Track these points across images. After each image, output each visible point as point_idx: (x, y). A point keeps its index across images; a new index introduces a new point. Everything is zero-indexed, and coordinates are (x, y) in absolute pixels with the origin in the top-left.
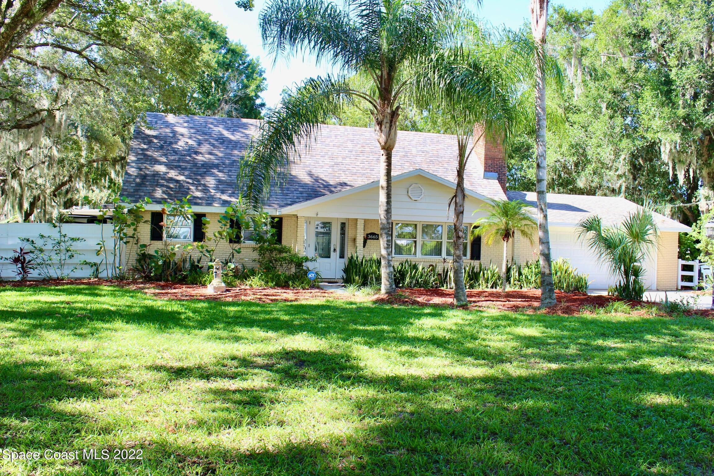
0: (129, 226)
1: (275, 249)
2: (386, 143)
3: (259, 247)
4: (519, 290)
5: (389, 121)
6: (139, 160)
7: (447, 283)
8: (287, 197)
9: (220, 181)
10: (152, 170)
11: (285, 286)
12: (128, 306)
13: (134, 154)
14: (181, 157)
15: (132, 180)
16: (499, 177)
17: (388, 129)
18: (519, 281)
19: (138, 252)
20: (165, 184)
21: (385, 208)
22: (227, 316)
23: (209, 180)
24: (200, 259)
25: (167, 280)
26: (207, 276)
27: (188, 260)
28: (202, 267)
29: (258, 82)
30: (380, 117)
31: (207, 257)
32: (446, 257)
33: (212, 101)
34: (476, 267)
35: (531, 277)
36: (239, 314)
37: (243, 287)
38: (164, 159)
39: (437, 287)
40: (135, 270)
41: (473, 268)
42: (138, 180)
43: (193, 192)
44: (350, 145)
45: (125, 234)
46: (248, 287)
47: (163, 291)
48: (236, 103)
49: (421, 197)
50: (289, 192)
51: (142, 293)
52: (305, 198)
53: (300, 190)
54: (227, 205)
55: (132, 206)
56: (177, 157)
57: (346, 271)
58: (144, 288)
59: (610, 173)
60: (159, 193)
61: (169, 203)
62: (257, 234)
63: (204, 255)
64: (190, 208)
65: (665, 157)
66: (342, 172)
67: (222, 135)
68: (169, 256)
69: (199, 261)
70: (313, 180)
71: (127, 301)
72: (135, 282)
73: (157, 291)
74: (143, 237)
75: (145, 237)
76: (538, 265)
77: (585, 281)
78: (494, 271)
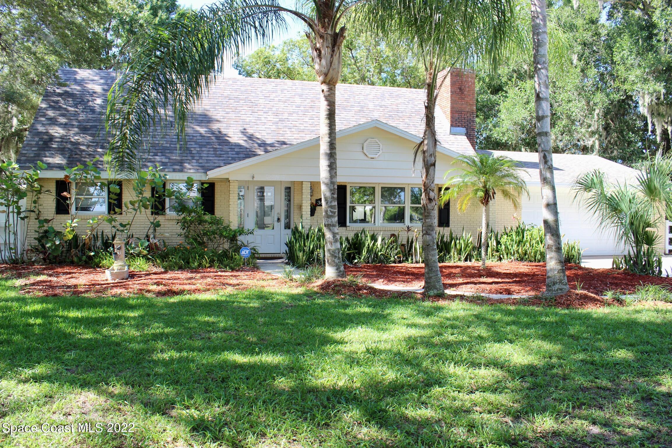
2: (327, 75)
3: (183, 219)
4: (498, 263)
7: (412, 256)
15: (34, 143)
16: (467, 132)
17: (329, 56)
18: (497, 251)
19: (39, 229)
24: (116, 234)
25: (72, 262)
27: (100, 236)
30: (319, 41)
32: (410, 225)
34: (445, 236)
35: (512, 246)
39: (400, 262)
40: (34, 250)
41: (443, 237)
42: (41, 143)
49: (378, 154)
50: (223, 153)
53: (236, 150)
57: (289, 244)
63: (119, 230)
64: (99, 173)
65: (643, 110)
66: (287, 130)
74: (47, 210)
75: (49, 210)
76: (519, 232)
77: (579, 250)
78: (468, 241)
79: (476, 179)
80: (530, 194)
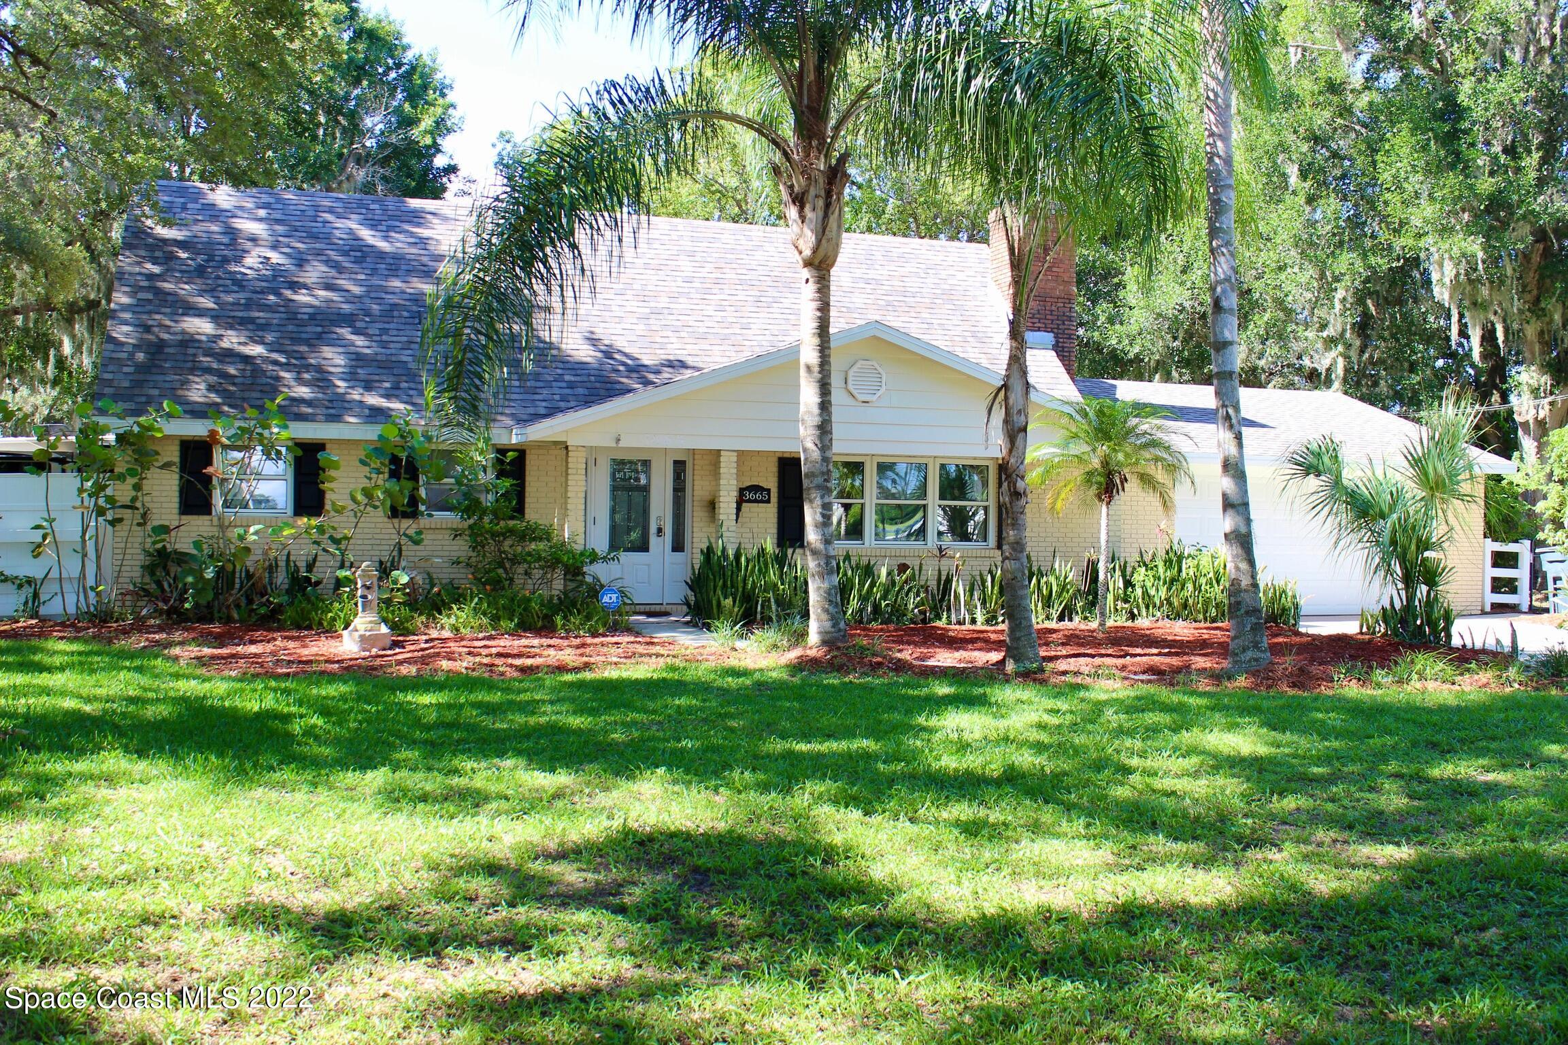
0: (121, 477)
1: (511, 531)
2: (815, 251)
3: (470, 527)
4: (1129, 624)
5: (823, 193)
6: (141, 303)
7: (949, 610)
8: (537, 397)
9: (358, 359)
10: (178, 329)
11: (545, 628)
12: (132, 700)
13: (127, 289)
14: (255, 296)
15: (125, 355)
16: (1057, 342)
17: (821, 213)
18: (1126, 601)
19: (148, 546)
20: (215, 366)
21: (816, 420)
22: (418, 723)
23: (330, 356)
24: (315, 560)
25: (228, 620)
26: (336, 605)
27: (282, 564)
28: (318, 583)
29: (439, 110)
30: (799, 183)
31: (333, 555)
33: (324, 157)
35: (1157, 590)
36: (450, 716)
37: (434, 634)
38: (206, 302)
39: (924, 621)
40: (142, 593)
42: (140, 356)
43: (289, 387)
44: (686, 265)
45: (111, 500)
46: (446, 634)
47: (225, 651)
48: (384, 162)
49: (879, 394)
50: (541, 384)
51: (168, 658)
52: (581, 398)
53: (567, 378)
54: (383, 419)
55: (127, 424)
56: (242, 296)
57: (697, 583)
58: (169, 645)
59: (1306, 334)
60: (198, 392)
61: (227, 415)
62: (465, 494)
63: (324, 550)
64: (286, 427)
65: (1442, 293)
66: (670, 334)
67: (358, 239)
68: (234, 555)
69: (310, 567)
70: (599, 355)
71: (128, 684)
72: (140, 626)
73: (207, 651)
74: (159, 505)
75: (165, 505)
76: (1171, 561)
77: (1294, 597)
78: (1066, 577)
79: (1087, 448)
80: (1196, 480)
